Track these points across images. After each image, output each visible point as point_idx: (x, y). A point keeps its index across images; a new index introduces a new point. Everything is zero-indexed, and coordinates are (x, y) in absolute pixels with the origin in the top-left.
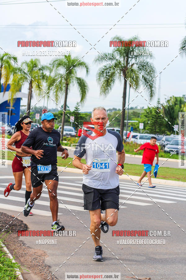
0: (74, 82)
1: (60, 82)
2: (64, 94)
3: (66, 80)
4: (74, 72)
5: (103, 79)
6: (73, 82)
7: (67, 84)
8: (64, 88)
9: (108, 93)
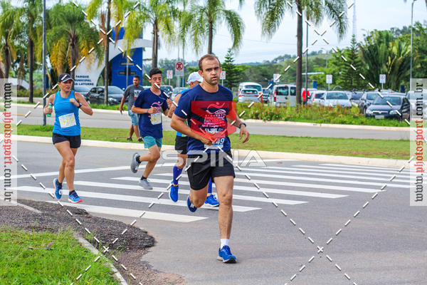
0: (222, 18)
1: (200, 20)
2: (208, 37)
3: (209, 15)
4: (221, 3)
5: (265, 11)
6: (219, 18)
7: (211, 22)
8: (206, 29)
9: (274, 31)
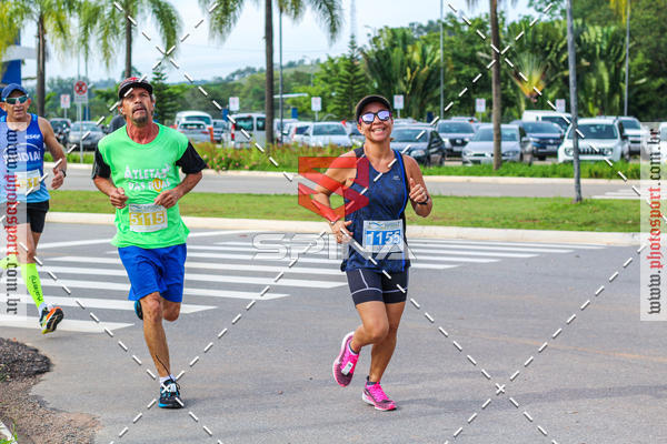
0: (146, 11)
1: (112, 15)
2: (125, 41)
3: (126, 7)
6: (142, 11)
8: (122, 28)
9: (229, 31)
